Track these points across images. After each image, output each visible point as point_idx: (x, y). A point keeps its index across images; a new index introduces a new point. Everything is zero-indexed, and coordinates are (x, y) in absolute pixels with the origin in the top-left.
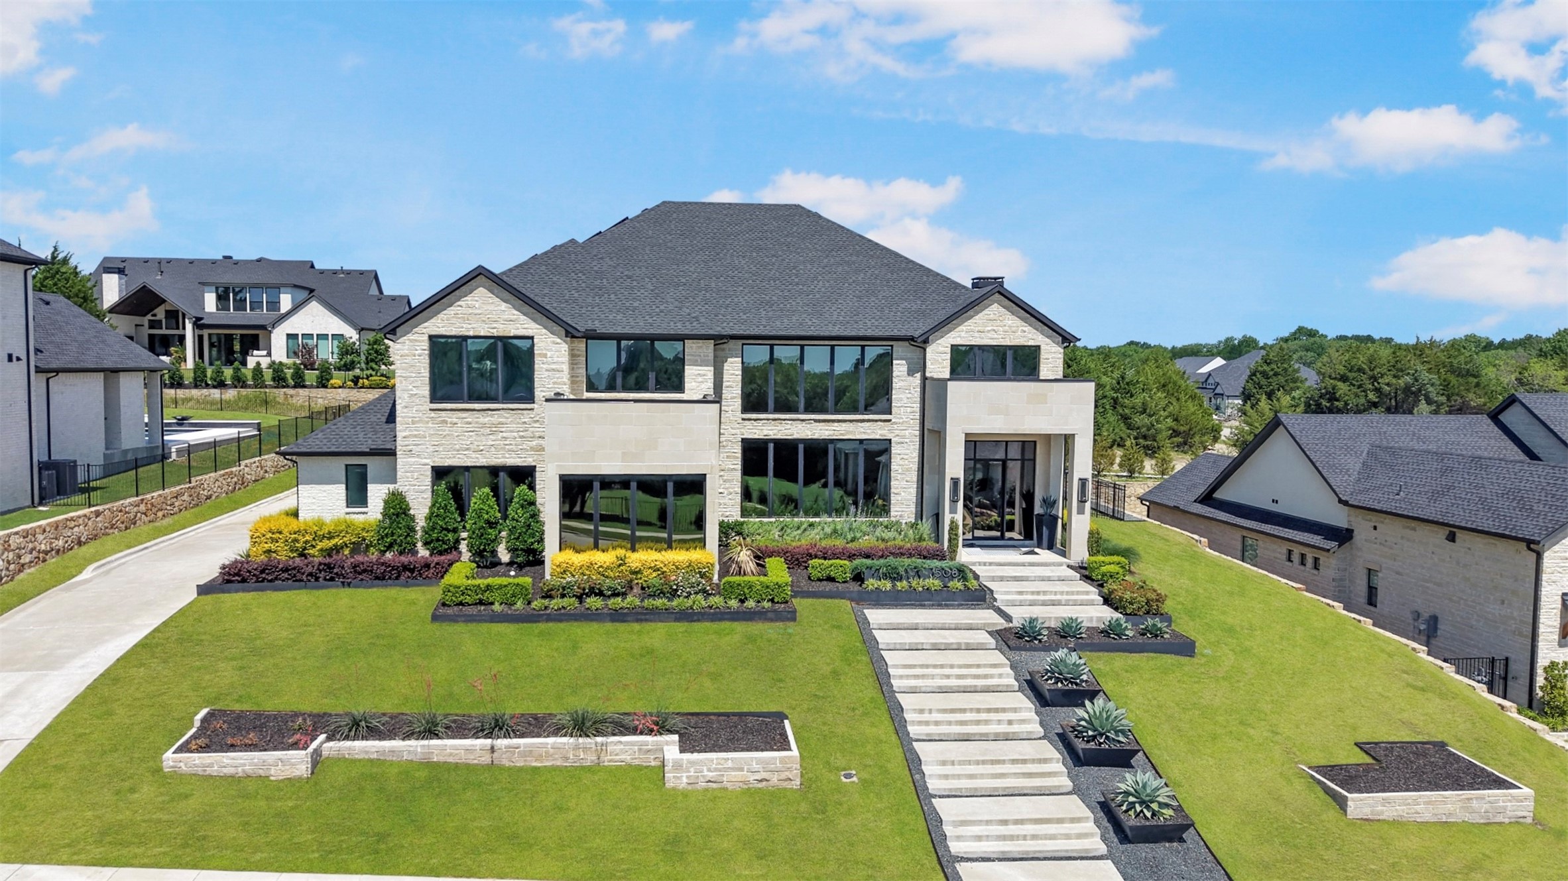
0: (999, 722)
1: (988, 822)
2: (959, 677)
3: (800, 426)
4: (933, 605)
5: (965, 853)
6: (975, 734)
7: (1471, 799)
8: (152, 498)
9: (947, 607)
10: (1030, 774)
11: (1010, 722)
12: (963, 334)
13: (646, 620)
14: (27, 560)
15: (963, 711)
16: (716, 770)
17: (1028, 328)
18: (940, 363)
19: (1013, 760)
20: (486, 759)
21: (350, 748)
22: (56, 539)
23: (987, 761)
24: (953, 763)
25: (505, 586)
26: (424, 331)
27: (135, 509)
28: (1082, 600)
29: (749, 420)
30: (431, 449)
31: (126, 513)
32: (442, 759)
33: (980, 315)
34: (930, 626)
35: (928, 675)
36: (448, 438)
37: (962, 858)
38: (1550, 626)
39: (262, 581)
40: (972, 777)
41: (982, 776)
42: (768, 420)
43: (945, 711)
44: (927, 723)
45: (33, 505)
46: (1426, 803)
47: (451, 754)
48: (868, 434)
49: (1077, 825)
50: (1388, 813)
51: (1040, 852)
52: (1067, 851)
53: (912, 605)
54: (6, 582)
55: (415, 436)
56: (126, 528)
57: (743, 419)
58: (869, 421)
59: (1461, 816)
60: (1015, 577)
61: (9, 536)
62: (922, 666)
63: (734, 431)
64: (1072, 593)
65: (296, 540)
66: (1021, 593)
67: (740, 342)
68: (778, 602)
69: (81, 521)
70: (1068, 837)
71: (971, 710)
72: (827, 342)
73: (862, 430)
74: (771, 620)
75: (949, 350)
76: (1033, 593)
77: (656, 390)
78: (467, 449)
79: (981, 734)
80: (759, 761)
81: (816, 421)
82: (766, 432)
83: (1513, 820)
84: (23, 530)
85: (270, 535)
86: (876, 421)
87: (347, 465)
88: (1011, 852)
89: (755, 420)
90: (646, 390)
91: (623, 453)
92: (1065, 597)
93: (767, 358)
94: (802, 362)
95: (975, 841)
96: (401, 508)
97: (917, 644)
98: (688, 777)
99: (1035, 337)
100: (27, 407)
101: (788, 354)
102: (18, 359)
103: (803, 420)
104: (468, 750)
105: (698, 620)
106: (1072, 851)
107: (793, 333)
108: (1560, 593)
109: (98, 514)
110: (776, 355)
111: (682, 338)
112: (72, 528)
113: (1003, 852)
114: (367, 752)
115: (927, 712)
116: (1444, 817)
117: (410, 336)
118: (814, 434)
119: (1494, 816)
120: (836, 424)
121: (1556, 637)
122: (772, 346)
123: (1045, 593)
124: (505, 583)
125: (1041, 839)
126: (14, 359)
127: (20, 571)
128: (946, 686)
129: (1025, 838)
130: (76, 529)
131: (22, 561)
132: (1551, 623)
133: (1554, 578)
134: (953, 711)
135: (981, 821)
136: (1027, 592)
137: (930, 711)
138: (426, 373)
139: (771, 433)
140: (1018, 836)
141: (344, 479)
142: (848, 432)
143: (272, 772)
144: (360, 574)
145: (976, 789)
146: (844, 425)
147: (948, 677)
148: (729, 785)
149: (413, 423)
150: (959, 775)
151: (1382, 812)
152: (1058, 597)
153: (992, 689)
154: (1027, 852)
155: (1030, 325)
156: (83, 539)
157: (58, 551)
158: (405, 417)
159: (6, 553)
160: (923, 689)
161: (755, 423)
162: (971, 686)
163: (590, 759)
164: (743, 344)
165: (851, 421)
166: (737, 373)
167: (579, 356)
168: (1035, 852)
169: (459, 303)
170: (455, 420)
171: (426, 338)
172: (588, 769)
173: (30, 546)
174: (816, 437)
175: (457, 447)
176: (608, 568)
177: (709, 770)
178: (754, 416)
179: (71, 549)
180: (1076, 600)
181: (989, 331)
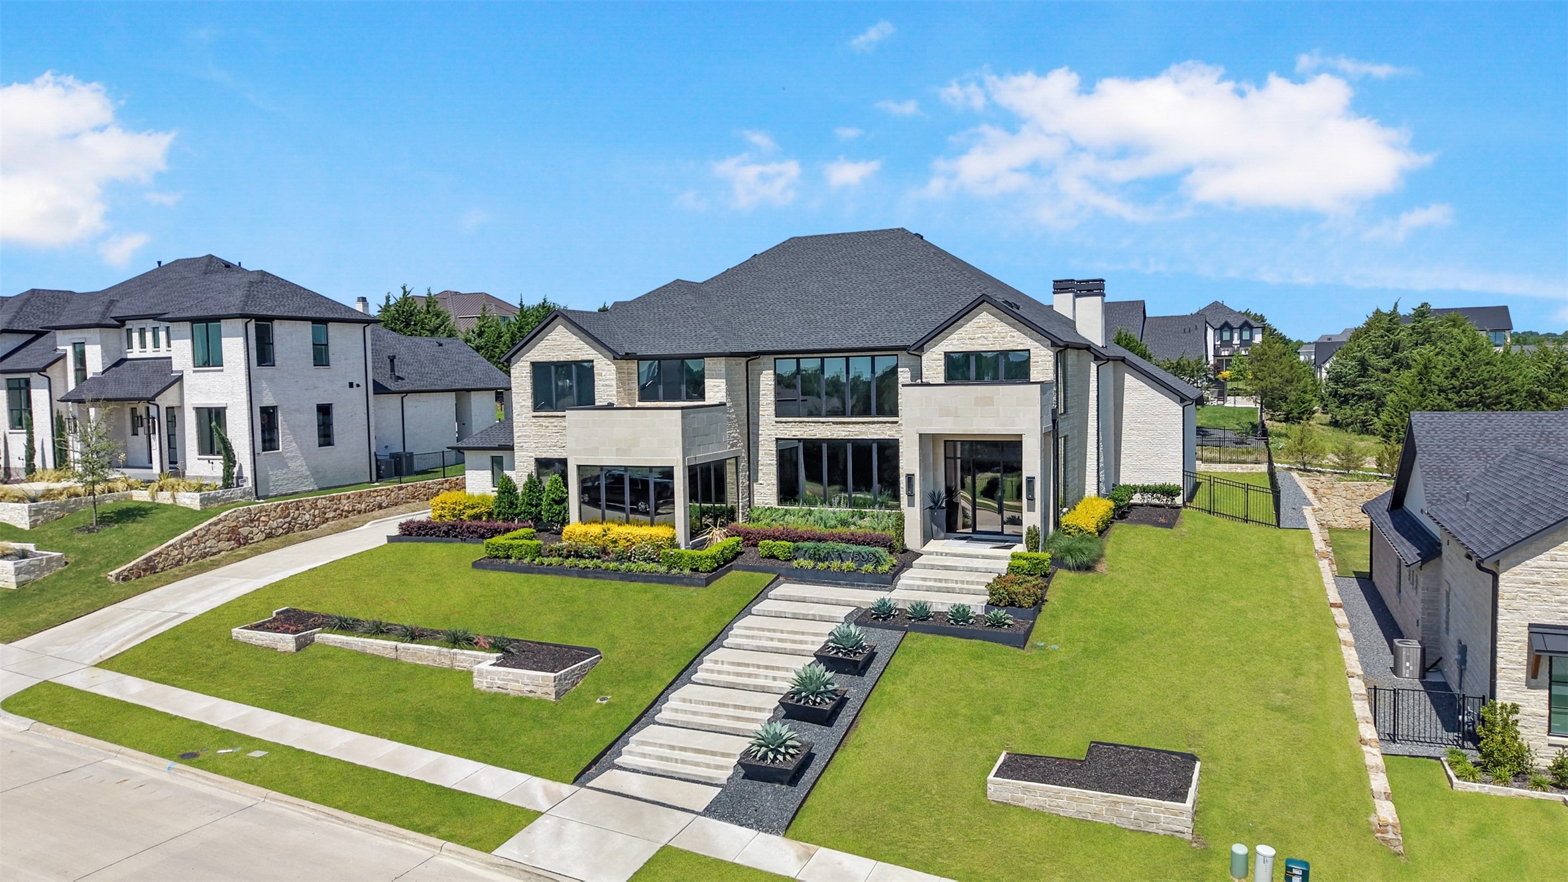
0: (766, 677)
1: (661, 746)
2: (780, 640)
3: (821, 428)
4: (847, 584)
5: (624, 763)
6: (739, 684)
7: (1118, 802)
8: (457, 479)
9: (858, 587)
10: (738, 717)
11: (775, 679)
12: (955, 342)
13: (601, 578)
14: (331, 516)
15: (747, 665)
16: (503, 680)
17: (1017, 334)
18: (935, 370)
19: (735, 705)
20: (393, 655)
21: (327, 638)
22: (359, 503)
23: (716, 703)
24: (691, 702)
25: (521, 546)
26: (527, 359)
27: (439, 487)
28: (975, 590)
29: (781, 422)
30: (534, 445)
31: (429, 488)
32: (372, 652)
33: (970, 323)
34: (815, 600)
35: (756, 637)
36: (544, 437)
37: (621, 767)
38: (1511, 662)
39: (420, 535)
40: (695, 713)
41: (702, 714)
42: (795, 422)
43: (733, 664)
44: (719, 672)
45: (371, 482)
46: (1069, 799)
47: (375, 649)
48: (879, 435)
49: (726, 759)
50: (1029, 801)
51: (676, 772)
52: (696, 776)
53: (830, 583)
54: (310, 529)
55: (525, 436)
56: (428, 499)
57: (776, 422)
58: (878, 423)
59: (1107, 818)
60: (945, 566)
61: (317, 500)
62: (759, 629)
63: (769, 432)
64: (972, 583)
65: (455, 509)
66: (924, 579)
67: (772, 357)
68: (702, 572)
69: (383, 493)
70: (708, 766)
71: (753, 665)
72: (841, 354)
73: (873, 431)
74: (687, 585)
75: (942, 357)
76: (935, 580)
77: (665, 399)
78: (555, 446)
79: (743, 685)
80: (529, 677)
81: (834, 423)
82: (794, 433)
83: (1168, 833)
84: (330, 497)
85: (441, 505)
86: (885, 423)
87: (493, 457)
88: (655, 769)
89: (786, 422)
90: (656, 399)
91: (617, 449)
92: (960, 585)
93: (794, 368)
94: (823, 373)
95: (642, 757)
96: (506, 488)
97: (781, 612)
98: (487, 682)
99: (1024, 341)
100: (366, 417)
101: (810, 365)
102: (358, 386)
103: (823, 423)
104: (384, 648)
105: (635, 581)
106: (702, 777)
107: (811, 347)
108: (1527, 623)
109: (401, 489)
110: (802, 366)
111: (702, 356)
112: (375, 497)
113: (650, 768)
114: (335, 642)
115: (720, 663)
116: (1089, 816)
117: (520, 364)
118: (832, 435)
119: (1146, 825)
120: (851, 426)
121: (1523, 676)
122: (798, 359)
123: (946, 581)
124: (521, 543)
125: (688, 764)
126: (355, 385)
127: (324, 522)
128: (762, 646)
129: (676, 761)
130: (379, 498)
131: (327, 516)
132: (1514, 659)
133: (1515, 605)
134: (739, 664)
135: (656, 744)
136: (930, 579)
137: (723, 663)
138: (529, 390)
139: (798, 433)
140: (671, 759)
141: (490, 467)
142: (861, 433)
143: (279, 646)
144: (472, 533)
145: (688, 723)
146: (857, 426)
147: (772, 639)
148: (511, 692)
149: (523, 426)
150: (685, 711)
151: (1022, 800)
152: (954, 585)
153: (798, 653)
154: (667, 771)
155: (1019, 330)
156: (383, 505)
157: (359, 512)
158: (519, 422)
159: (313, 510)
160: (745, 647)
161: (786, 425)
162: (782, 649)
163: (447, 663)
164: (775, 359)
165: (863, 423)
166: (770, 383)
167: (632, 374)
168: (673, 772)
169: (547, 338)
170: (547, 424)
171: (528, 364)
172: (442, 670)
173: (335, 507)
174: (834, 437)
175: (549, 444)
176: (596, 537)
177: (499, 679)
178: (784, 419)
179: (372, 511)
180: (968, 589)
181: (979, 338)
